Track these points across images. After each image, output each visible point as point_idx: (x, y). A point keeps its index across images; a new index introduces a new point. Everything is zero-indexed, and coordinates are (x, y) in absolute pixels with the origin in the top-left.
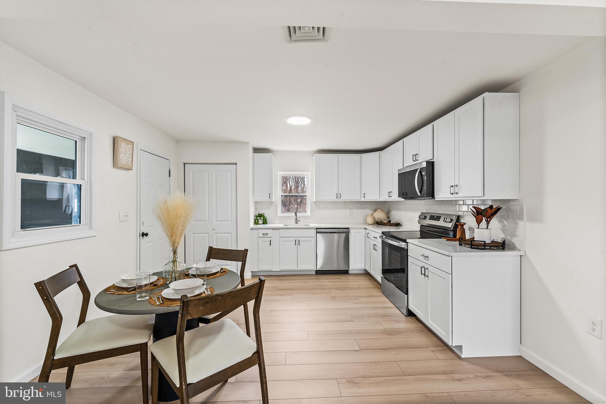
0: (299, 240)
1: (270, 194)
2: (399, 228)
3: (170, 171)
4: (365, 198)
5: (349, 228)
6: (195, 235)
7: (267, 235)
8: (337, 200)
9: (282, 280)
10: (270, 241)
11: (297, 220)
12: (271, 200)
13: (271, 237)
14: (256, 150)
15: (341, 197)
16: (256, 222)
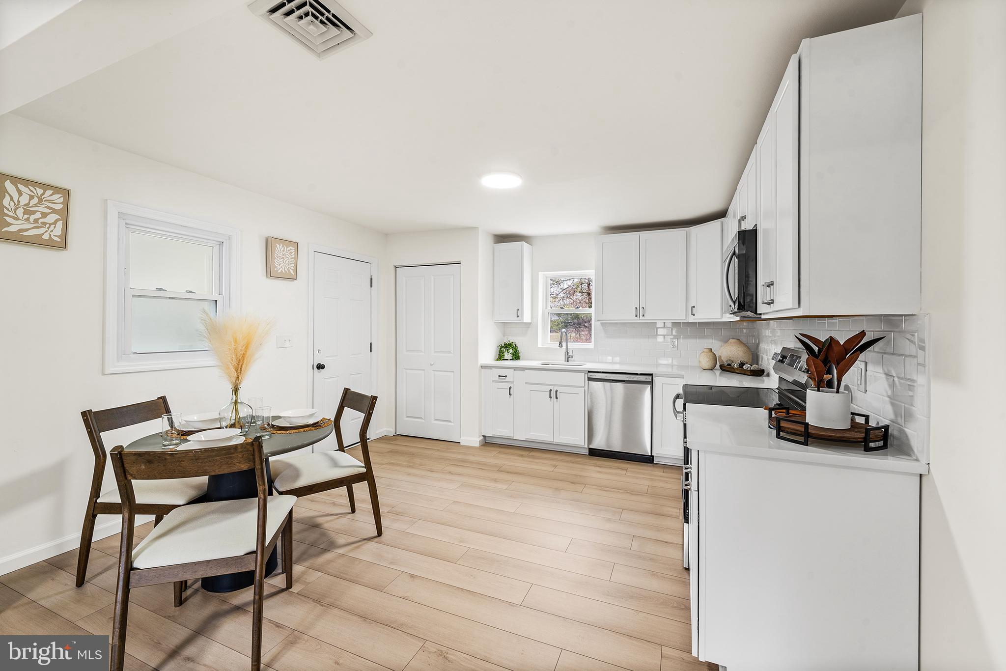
0: (556, 391)
1: (518, 310)
2: (764, 381)
3: (371, 279)
4: (694, 315)
5: (652, 375)
6: (408, 371)
7: (505, 379)
8: (637, 320)
9: (522, 456)
10: (510, 388)
11: (568, 355)
12: (520, 320)
13: (513, 382)
14: (502, 238)
15: (645, 315)
16: (500, 357)
